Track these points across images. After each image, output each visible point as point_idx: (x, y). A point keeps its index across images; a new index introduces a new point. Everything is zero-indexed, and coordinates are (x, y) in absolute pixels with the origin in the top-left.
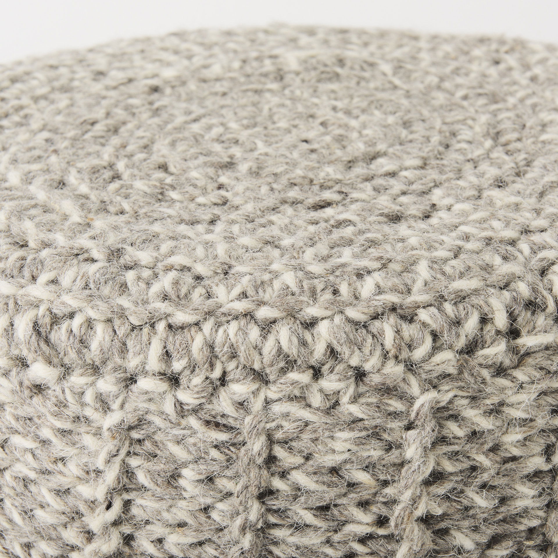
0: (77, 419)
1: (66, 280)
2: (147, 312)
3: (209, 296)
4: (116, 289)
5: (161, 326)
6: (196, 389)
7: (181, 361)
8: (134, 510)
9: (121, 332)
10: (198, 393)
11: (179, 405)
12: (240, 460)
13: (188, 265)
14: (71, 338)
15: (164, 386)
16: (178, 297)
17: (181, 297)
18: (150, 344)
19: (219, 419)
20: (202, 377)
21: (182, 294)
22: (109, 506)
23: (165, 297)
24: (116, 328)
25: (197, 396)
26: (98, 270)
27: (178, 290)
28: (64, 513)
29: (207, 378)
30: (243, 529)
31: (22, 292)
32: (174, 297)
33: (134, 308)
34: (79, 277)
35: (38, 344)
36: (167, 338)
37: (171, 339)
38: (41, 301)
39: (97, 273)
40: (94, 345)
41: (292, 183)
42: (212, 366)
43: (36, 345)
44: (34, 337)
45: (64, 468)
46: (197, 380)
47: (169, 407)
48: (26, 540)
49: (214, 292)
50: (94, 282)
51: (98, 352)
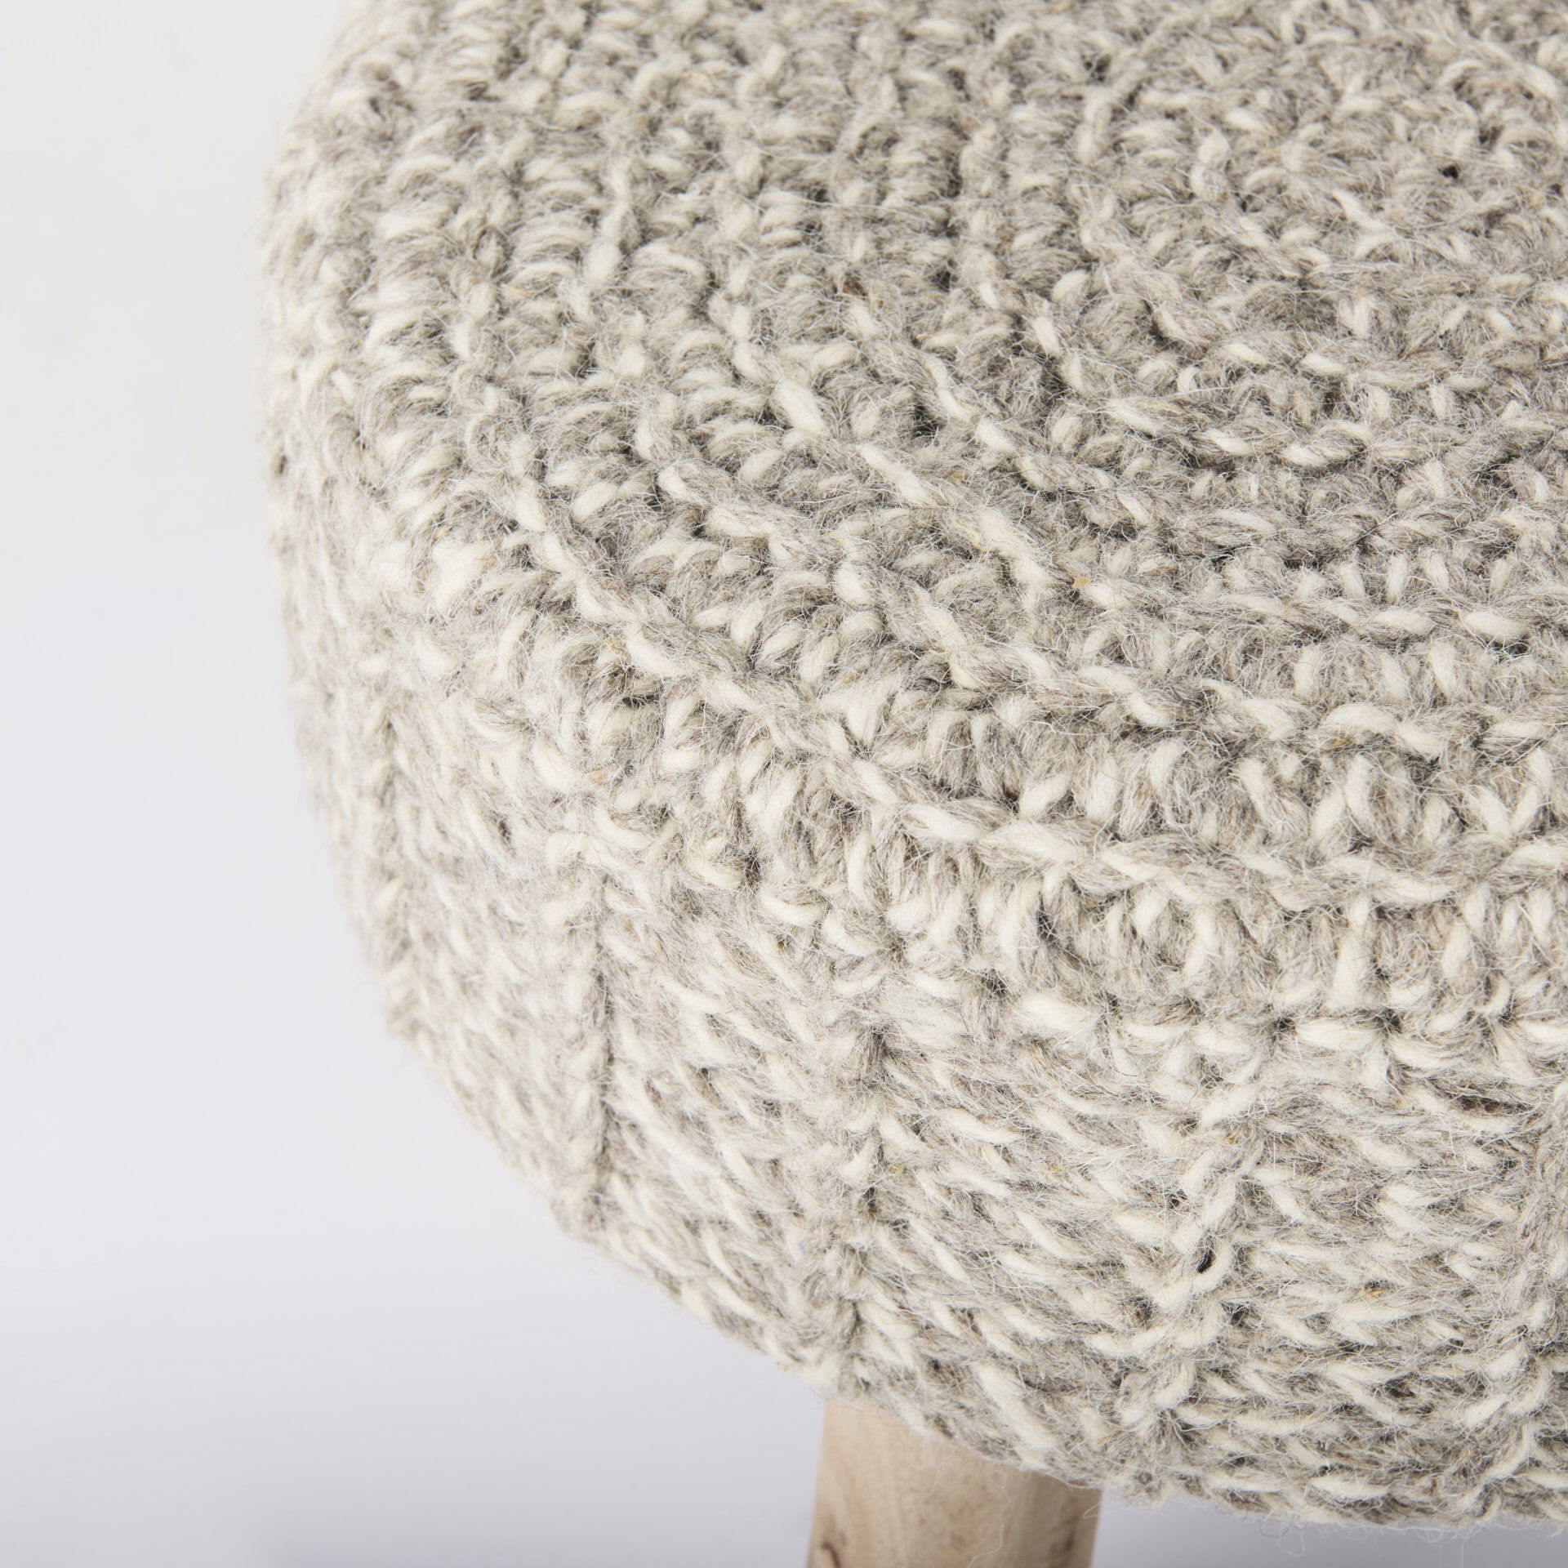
0: (1134, 1097)
1: (1097, 801)
2: (1326, 886)
3: (1463, 822)
4: (1233, 823)
5: (1359, 913)
6: (1444, 1040)
7: (1414, 988)
8: (1259, 1262)
9: (1262, 932)
10: (1449, 1047)
11: (1401, 1074)
12: (1538, 1169)
13: (1382, 730)
14: (1136, 949)
15: (1364, 1036)
16: (1394, 838)
17: (1399, 837)
18: (1336, 955)
19: (1494, 1095)
20: (1461, 1012)
21: (1402, 832)
22: (1204, 1266)
23: (1360, 843)
24: (1247, 923)
25: (1447, 1053)
26: (1174, 773)
27: (1389, 821)
28: (1079, 1267)
29: (1470, 1016)
30: (1532, 1295)
31: (992, 839)
32: (1383, 839)
33: (1290, 876)
34: (1129, 793)
35: (1055, 969)
36: (1376, 943)
37: (1387, 943)
38: (1049, 864)
39: (1177, 784)
40: (1195, 963)
41: (1499, 368)
42: (1489, 987)
43: (1050, 972)
44: (1042, 953)
45: (1086, 1184)
46: (1448, 1021)
47: (1374, 1076)
48: (967, 1304)
49: (1474, 812)
50: (1175, 810)
51: (1203, 977)
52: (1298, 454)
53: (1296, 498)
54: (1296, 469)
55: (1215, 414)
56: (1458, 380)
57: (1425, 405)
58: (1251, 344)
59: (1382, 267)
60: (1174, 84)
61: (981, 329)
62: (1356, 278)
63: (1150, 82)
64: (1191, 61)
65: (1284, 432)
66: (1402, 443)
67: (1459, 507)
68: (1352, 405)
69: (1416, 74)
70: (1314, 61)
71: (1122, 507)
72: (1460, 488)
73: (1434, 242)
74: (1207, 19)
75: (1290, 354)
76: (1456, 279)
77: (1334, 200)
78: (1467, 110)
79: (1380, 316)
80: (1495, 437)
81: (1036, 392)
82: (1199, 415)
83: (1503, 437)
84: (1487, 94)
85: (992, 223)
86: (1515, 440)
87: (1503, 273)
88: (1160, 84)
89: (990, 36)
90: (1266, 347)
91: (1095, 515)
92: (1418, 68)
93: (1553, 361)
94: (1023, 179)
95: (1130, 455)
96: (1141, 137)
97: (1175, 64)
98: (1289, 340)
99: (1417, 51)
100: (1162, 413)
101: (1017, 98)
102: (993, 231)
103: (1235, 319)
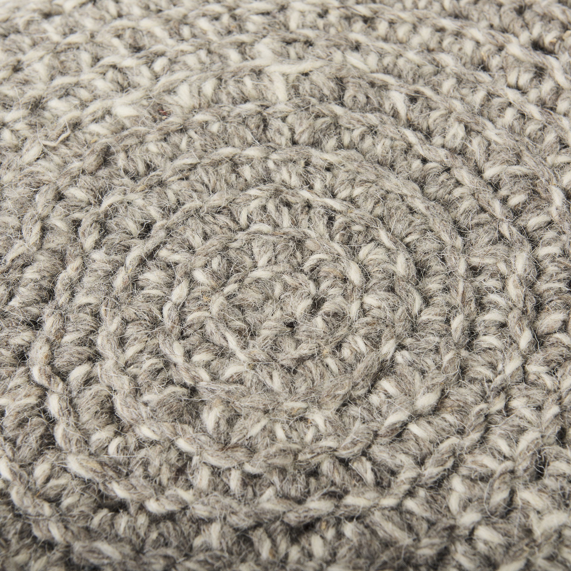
41: (270, 465)
52: (153, 506)
53: (142, 534)
54: (149, 514)
55: (119, 473)
56: (249, 468)
57: (227, 482)
58: (152, 428)
59: (232, 387)
60: (176, 248)
61: (21, 399)
62: (218, 393)
63: (165, 243)
64: (188, 234)
65: (149, 491)
66: (205, 508)
67: (219, 558)
68: (190, 477)
69: (296, 258)
70: (249, 242)
71: (49, 531)
72: (224, 545)
73: (263, 375)
74: (205, 209)
75: (170, 437)
76: (266, 402)
77: (225, 338)
78: (312, 286)
79: (221, 422)
80: (252, 513)
81: (34, 445)
82: (111, 473)
83: (256, 514)
84: (326, 277)
85: (54, 326)
86: (263, 516)
87: (292, 401)
88: (168, 246)
89: (100, 202)
90: (159, 432)
91: (36, 532)
92: (298, 254)
93: (300, 462)
94: (81, 299)
95: (68, 494)
96: (148, 280)
97: (180, 234)
98: (171, 429)
99: (300, 243)
100: (92, 470)
101: (97, 245)
102: (53, 331)
103: (149, 411)
